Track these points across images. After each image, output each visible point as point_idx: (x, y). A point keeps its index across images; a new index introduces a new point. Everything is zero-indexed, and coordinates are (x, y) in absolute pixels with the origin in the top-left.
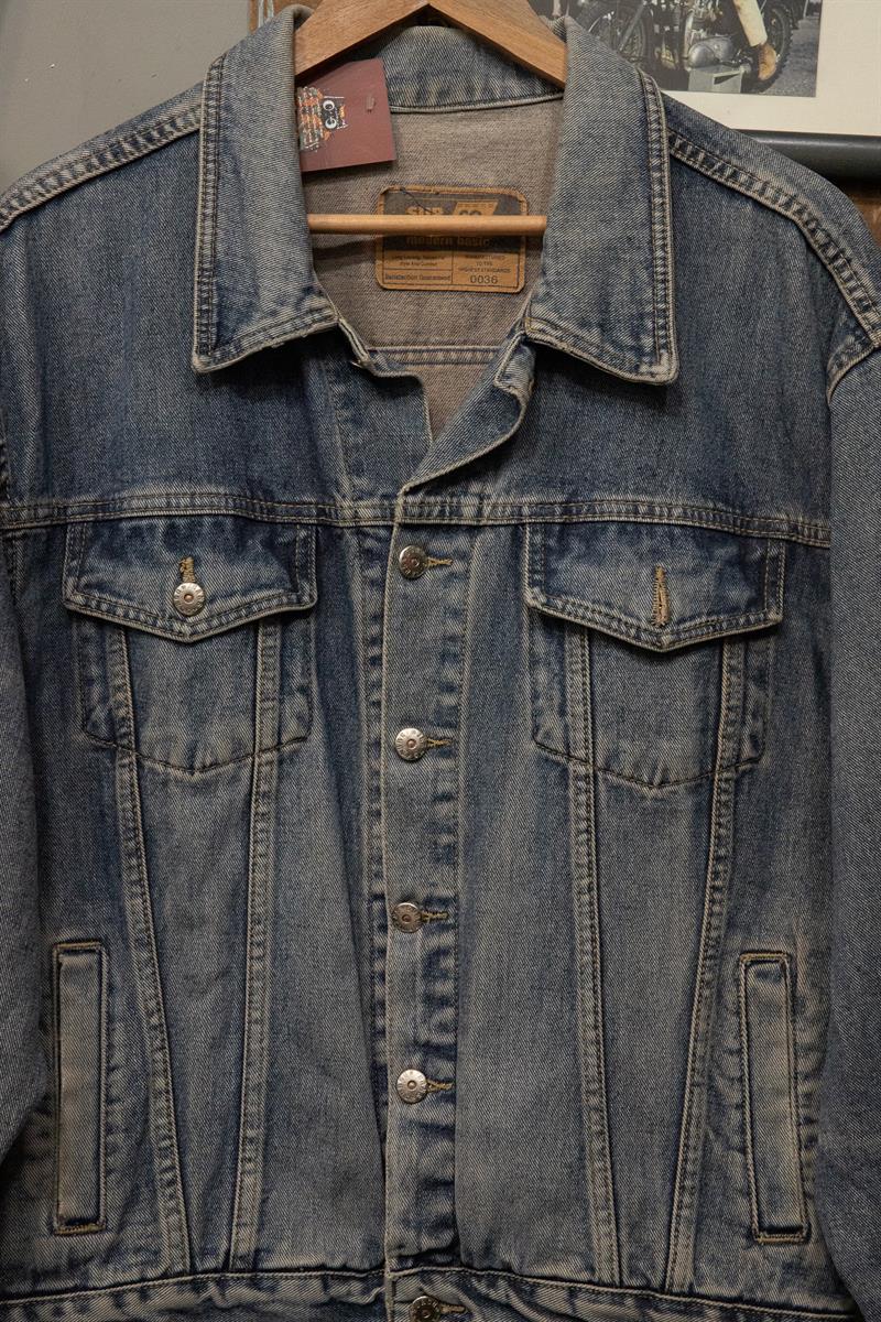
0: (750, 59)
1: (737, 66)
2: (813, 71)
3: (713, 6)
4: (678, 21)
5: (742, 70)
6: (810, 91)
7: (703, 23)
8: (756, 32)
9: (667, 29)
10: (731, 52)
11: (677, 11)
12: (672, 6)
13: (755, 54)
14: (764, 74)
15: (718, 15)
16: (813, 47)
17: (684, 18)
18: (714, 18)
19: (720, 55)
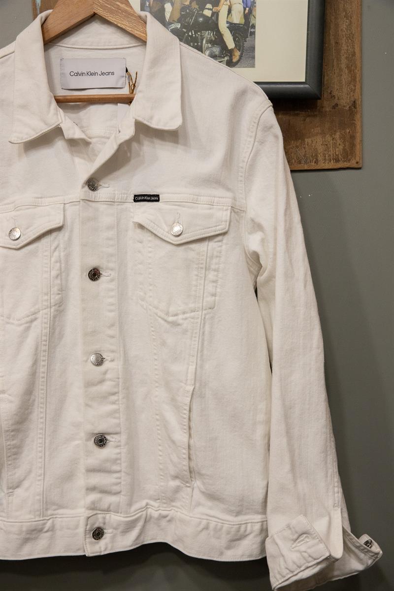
0: (229, 54)
1: (224, 57)
2: (254, 58)
3: (213, 34)
4: (200, 41)
5: (226, 59)
6: (253, 66)
7: (210, 41)
8: (231, 44)
9: (196, 44)
10: (221, 52)
11: (199, 37)
12: (197, 35)
13: (230, 53)
14: (235, 60)
15: (215, 38)
16: (253, 49)
17: (202, 40)
18: (214, 39)
19: (217, 53)
